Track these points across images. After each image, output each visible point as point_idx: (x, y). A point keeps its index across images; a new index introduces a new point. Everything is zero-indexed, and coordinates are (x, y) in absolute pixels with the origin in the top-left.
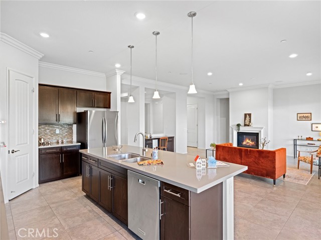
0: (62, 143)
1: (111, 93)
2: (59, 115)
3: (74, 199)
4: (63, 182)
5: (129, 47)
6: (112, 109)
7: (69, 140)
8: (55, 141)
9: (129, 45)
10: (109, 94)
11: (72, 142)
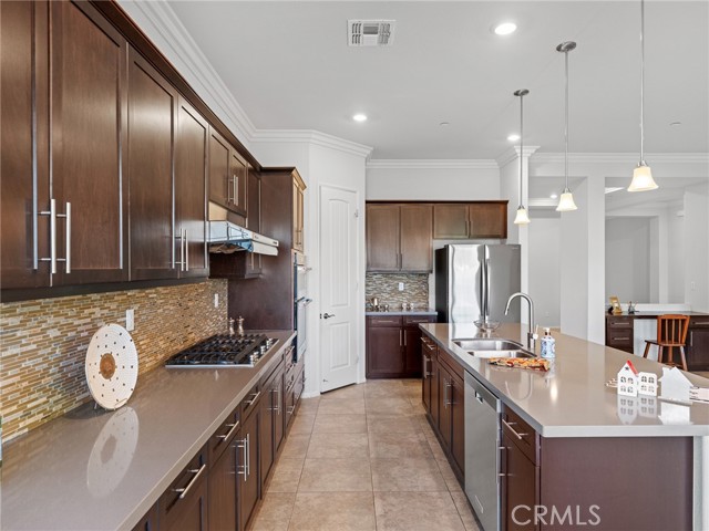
0: (409, 309)
1: (507, 202)
2: (401, 256)
3: (406, 415)
4: (404, 384)
5: (516, 94)
6: (510, 240)
7: (422, 304)
8: (396, 305)
9: (515, 91)
10: (502, 207)
11: (427, 309)
